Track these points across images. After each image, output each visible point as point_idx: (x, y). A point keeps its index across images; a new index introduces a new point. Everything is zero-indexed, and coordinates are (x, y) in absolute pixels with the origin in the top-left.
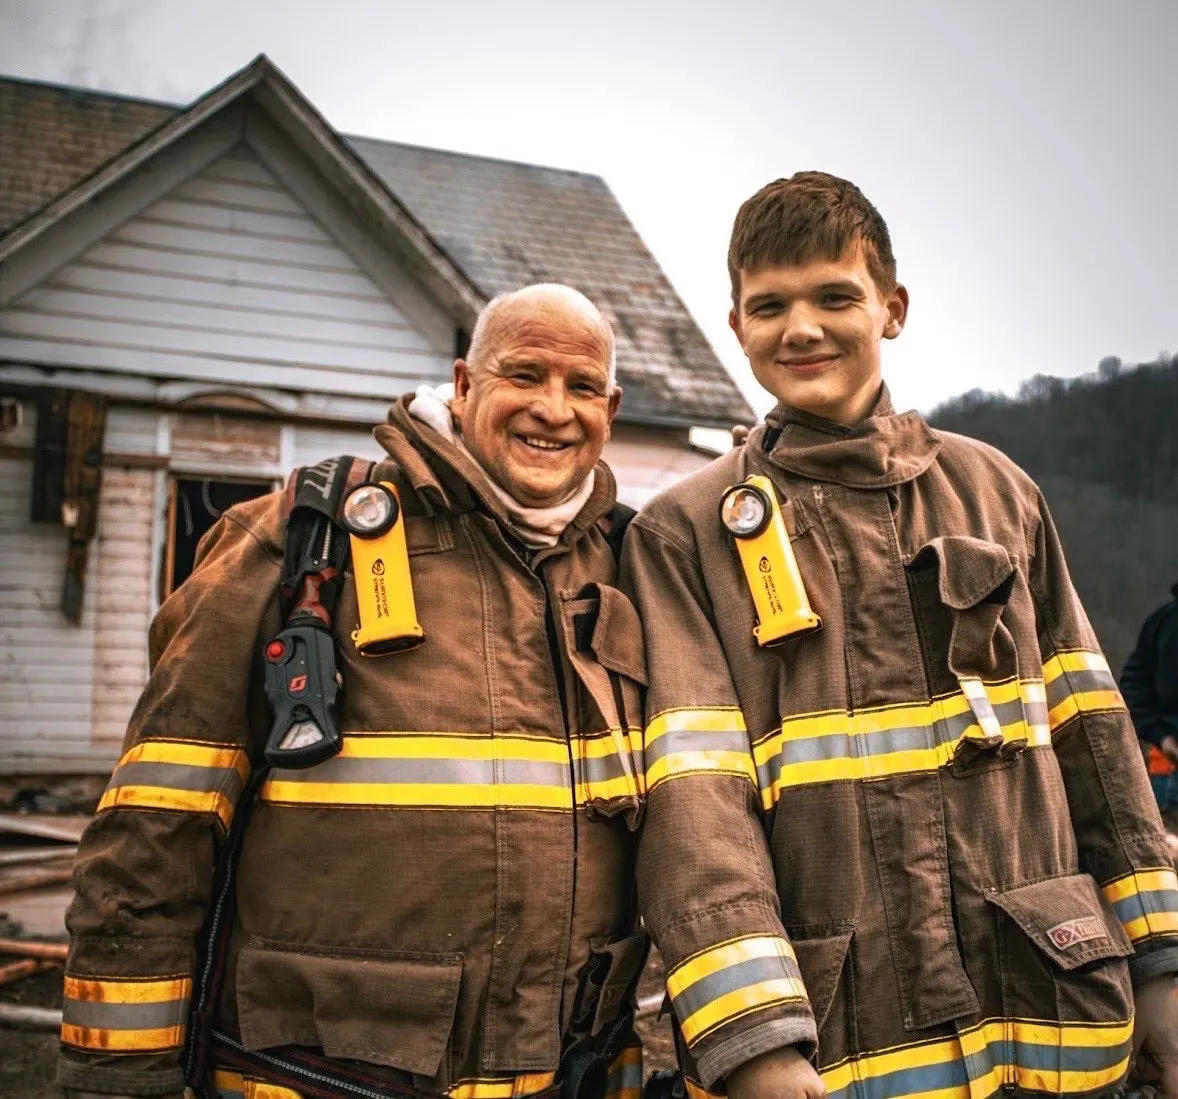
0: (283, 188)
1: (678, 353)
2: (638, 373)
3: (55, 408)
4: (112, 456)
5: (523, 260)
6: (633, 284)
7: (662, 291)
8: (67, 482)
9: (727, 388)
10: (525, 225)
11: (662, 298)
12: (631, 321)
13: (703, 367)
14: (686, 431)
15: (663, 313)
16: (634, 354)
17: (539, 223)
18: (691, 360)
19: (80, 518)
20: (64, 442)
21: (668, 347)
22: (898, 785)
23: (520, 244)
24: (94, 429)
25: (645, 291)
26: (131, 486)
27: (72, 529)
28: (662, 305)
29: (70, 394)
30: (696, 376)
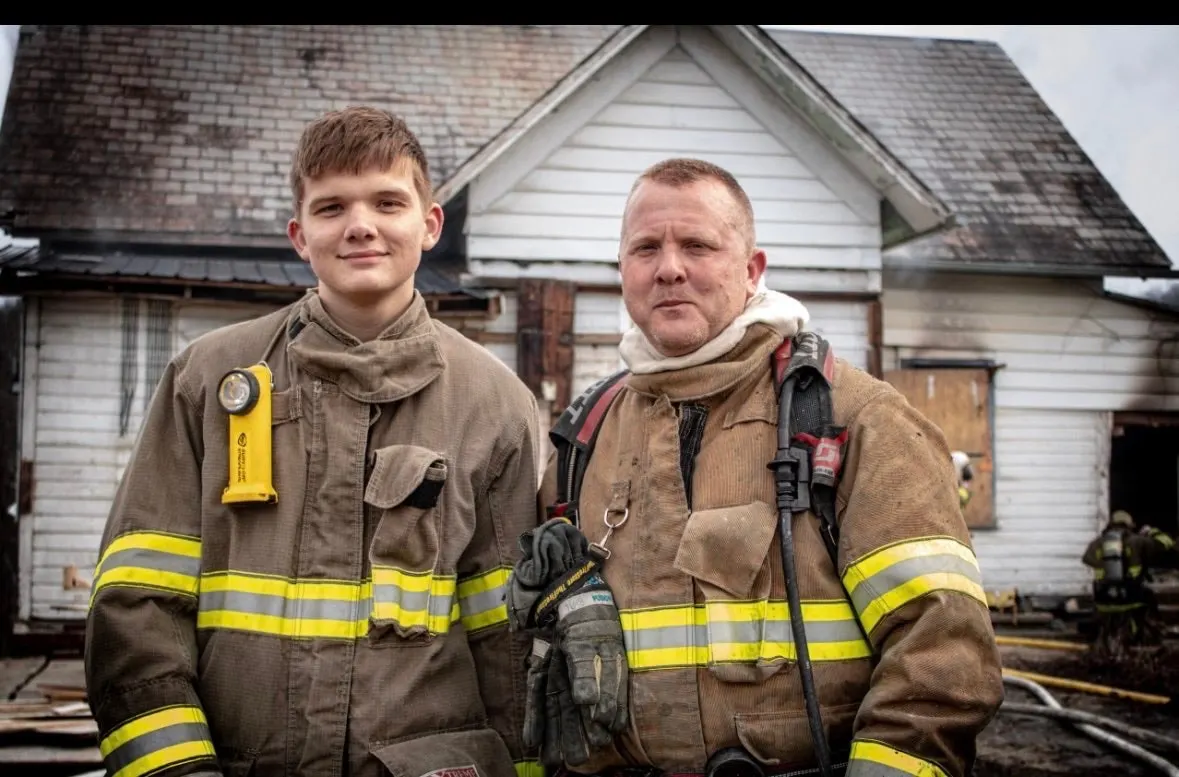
0: (715, 84)
1: (1086, 204)
2: (1048, 227)
3: (532, 297)
4: (581, 336)
5: (929, 129)
6: (1035, 143)
7: (1064, 147)
8: (546, 362)
9: (1138, 235)
10: (926, 95)
11: (1064, 153)
12: (1037, 178)
13: (1110, 216)
14: (1100, 280)
15: (1068, 168)
16: (1042, 209)
17: (940, 92)
18: (1098, 211)
19: (559, 392)
20: (540, 326)
21: (1076, 200)
22: (316, 645)
23: (925, 114)
24: (565, 313)
25: (1048, 148)
26: (599, 362)
27: (552, 403)
28: (1067, 161)
29: (544, 283)
30: (1105, 226)
